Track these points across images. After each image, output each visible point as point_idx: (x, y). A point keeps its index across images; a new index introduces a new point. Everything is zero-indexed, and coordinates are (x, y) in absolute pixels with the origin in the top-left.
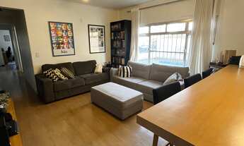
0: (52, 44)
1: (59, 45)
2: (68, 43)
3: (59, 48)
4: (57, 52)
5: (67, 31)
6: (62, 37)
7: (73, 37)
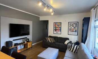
0: (54, 29)
1: (56, 30)
2: (59, 29)
3: (56, 31)
4: (55, 32)
5: (59, 25)
6: (57, 27)
7: (61, 27)
